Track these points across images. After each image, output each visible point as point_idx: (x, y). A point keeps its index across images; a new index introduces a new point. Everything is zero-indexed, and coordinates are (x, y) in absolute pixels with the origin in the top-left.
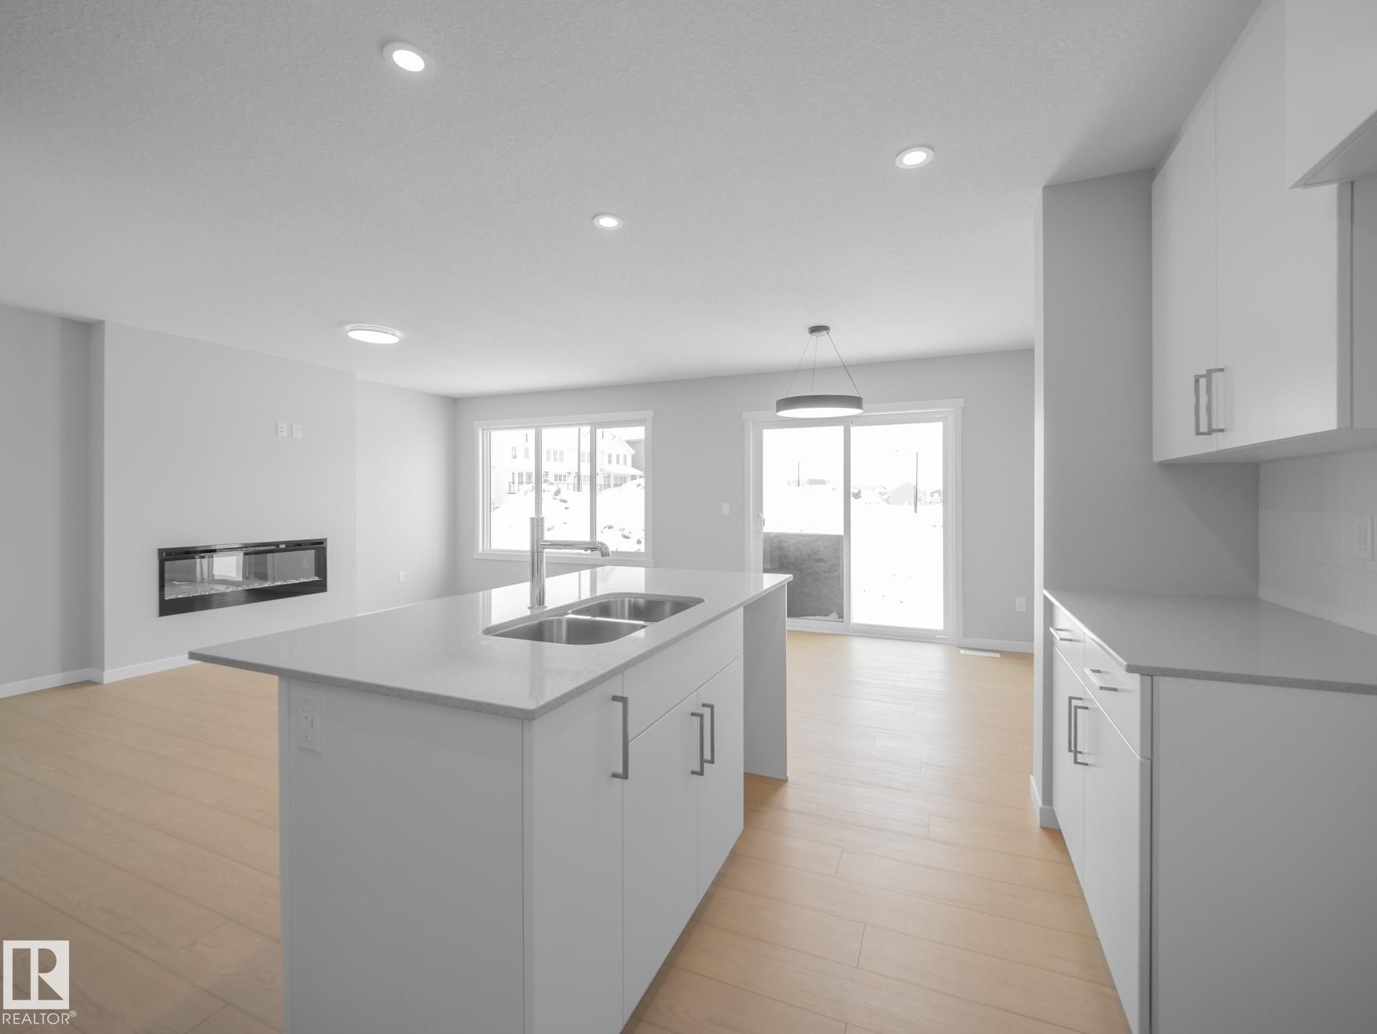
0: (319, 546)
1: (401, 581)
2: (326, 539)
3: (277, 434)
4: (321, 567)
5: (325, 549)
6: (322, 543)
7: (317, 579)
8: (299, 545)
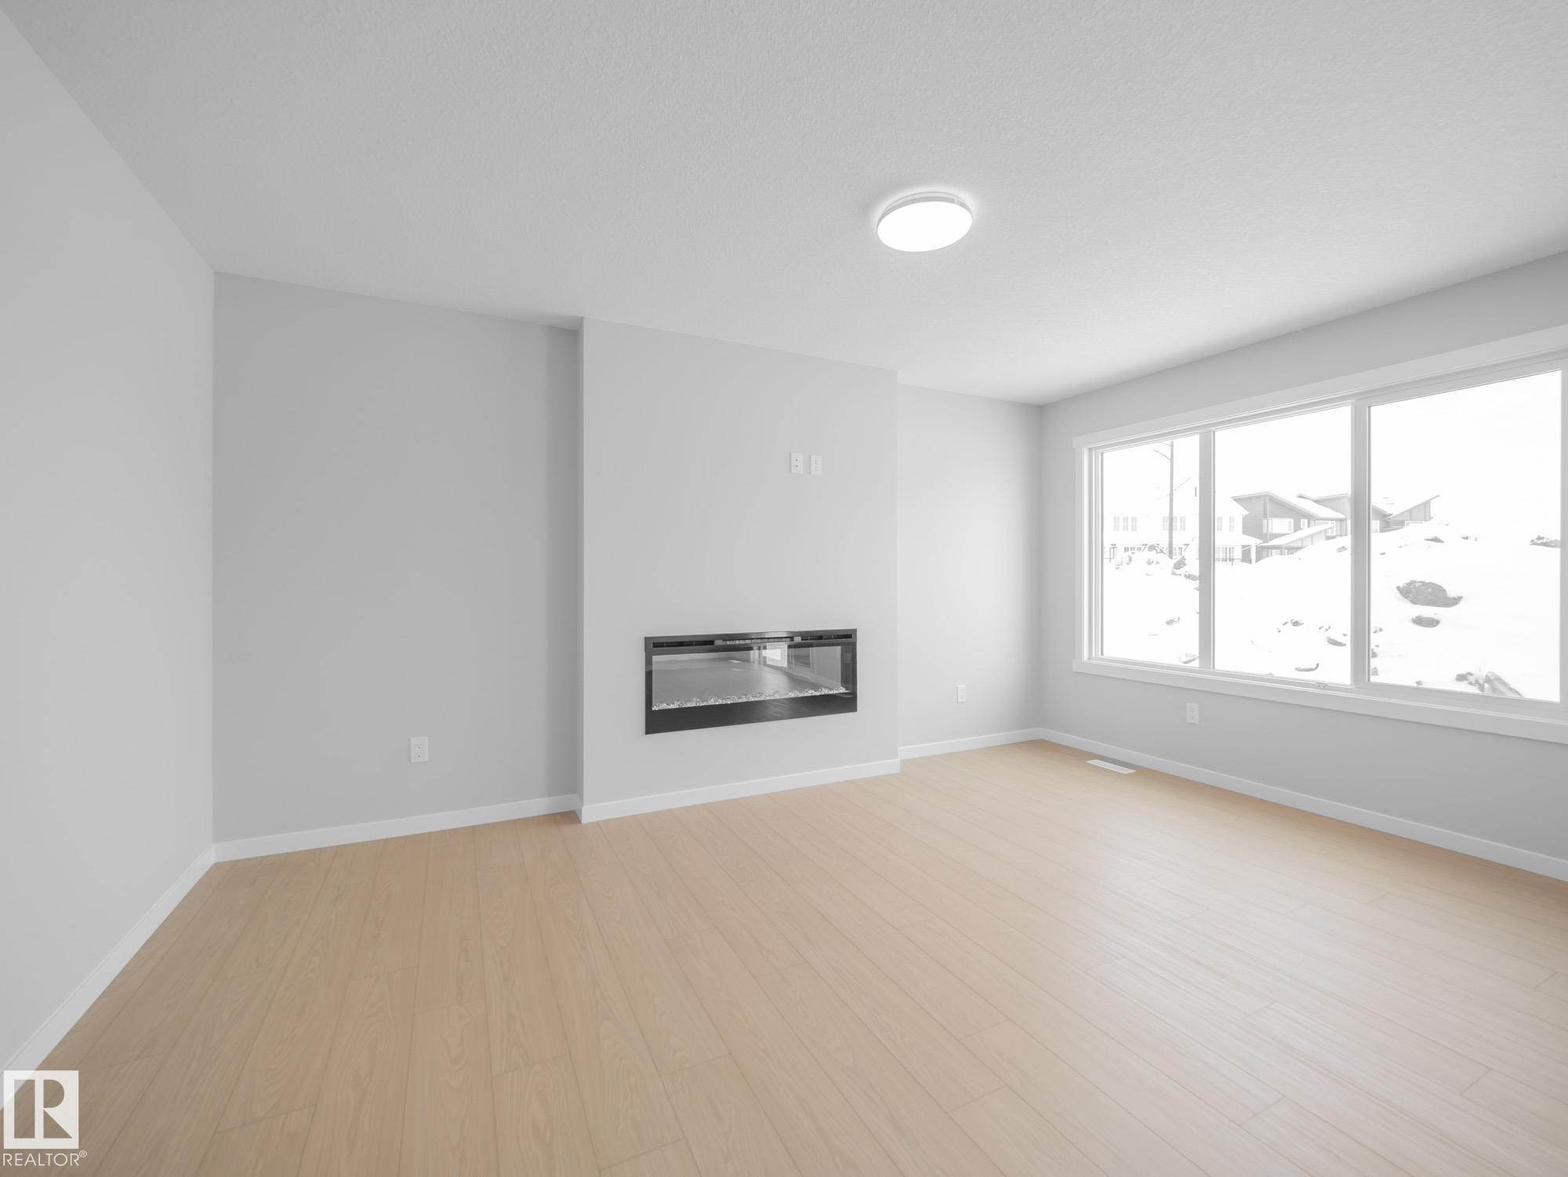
0: (846, 639)
1: (960, 700)
2: (855, 631)
3: (790, 471)
4: (849, 674)
5: (854, 645)
6: (849, 636)
7: (842, 690)
8: (820, 638)
